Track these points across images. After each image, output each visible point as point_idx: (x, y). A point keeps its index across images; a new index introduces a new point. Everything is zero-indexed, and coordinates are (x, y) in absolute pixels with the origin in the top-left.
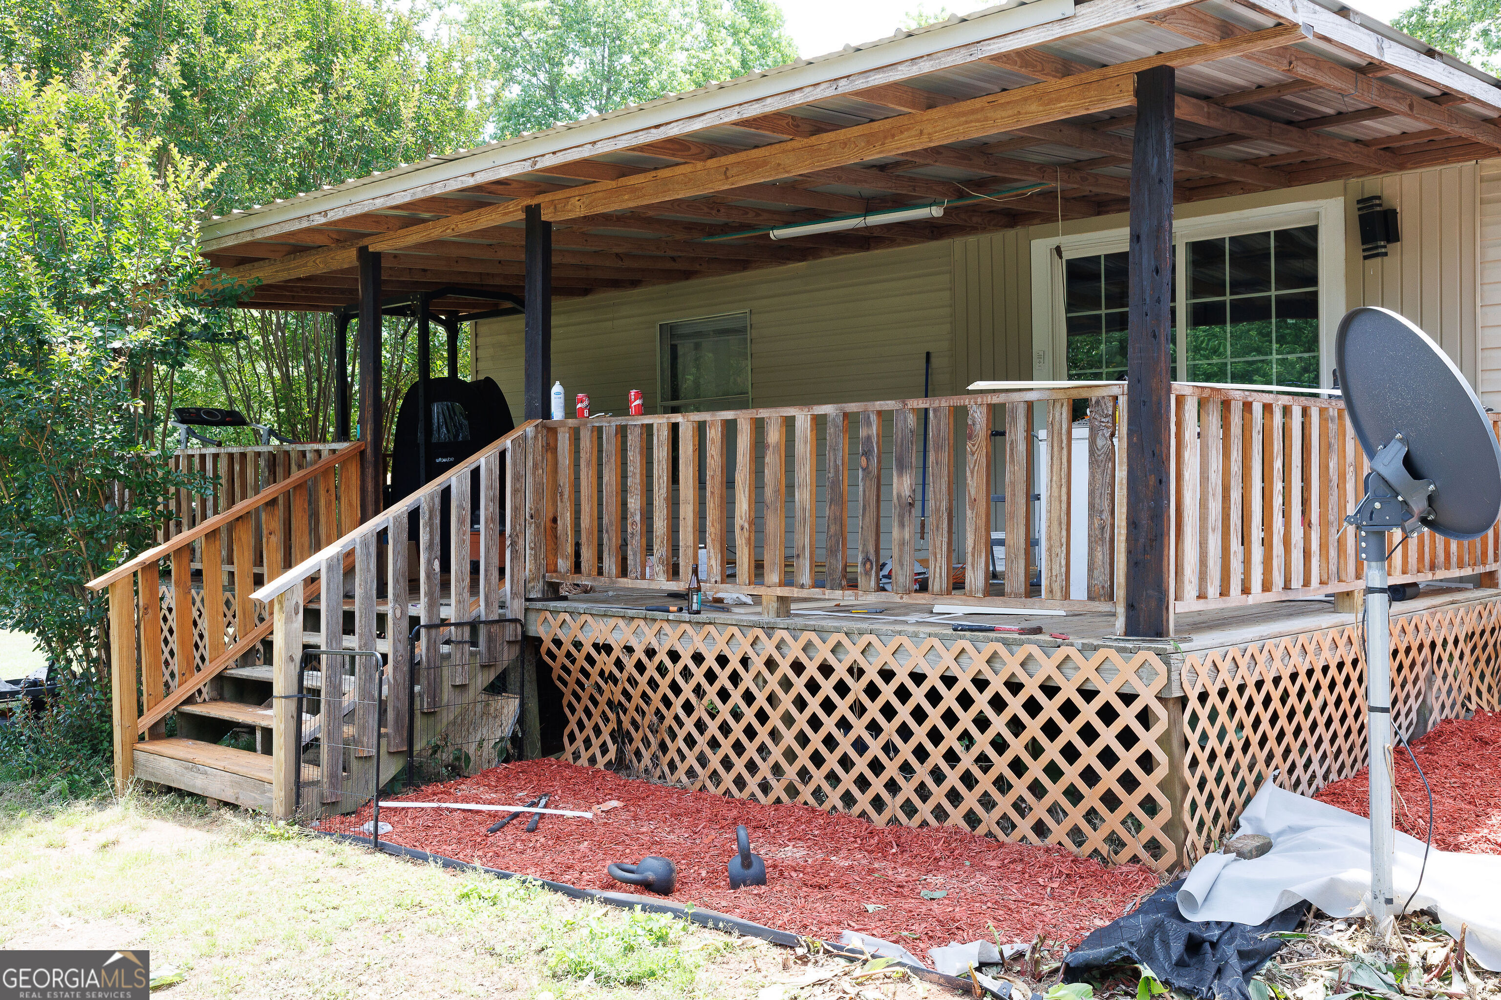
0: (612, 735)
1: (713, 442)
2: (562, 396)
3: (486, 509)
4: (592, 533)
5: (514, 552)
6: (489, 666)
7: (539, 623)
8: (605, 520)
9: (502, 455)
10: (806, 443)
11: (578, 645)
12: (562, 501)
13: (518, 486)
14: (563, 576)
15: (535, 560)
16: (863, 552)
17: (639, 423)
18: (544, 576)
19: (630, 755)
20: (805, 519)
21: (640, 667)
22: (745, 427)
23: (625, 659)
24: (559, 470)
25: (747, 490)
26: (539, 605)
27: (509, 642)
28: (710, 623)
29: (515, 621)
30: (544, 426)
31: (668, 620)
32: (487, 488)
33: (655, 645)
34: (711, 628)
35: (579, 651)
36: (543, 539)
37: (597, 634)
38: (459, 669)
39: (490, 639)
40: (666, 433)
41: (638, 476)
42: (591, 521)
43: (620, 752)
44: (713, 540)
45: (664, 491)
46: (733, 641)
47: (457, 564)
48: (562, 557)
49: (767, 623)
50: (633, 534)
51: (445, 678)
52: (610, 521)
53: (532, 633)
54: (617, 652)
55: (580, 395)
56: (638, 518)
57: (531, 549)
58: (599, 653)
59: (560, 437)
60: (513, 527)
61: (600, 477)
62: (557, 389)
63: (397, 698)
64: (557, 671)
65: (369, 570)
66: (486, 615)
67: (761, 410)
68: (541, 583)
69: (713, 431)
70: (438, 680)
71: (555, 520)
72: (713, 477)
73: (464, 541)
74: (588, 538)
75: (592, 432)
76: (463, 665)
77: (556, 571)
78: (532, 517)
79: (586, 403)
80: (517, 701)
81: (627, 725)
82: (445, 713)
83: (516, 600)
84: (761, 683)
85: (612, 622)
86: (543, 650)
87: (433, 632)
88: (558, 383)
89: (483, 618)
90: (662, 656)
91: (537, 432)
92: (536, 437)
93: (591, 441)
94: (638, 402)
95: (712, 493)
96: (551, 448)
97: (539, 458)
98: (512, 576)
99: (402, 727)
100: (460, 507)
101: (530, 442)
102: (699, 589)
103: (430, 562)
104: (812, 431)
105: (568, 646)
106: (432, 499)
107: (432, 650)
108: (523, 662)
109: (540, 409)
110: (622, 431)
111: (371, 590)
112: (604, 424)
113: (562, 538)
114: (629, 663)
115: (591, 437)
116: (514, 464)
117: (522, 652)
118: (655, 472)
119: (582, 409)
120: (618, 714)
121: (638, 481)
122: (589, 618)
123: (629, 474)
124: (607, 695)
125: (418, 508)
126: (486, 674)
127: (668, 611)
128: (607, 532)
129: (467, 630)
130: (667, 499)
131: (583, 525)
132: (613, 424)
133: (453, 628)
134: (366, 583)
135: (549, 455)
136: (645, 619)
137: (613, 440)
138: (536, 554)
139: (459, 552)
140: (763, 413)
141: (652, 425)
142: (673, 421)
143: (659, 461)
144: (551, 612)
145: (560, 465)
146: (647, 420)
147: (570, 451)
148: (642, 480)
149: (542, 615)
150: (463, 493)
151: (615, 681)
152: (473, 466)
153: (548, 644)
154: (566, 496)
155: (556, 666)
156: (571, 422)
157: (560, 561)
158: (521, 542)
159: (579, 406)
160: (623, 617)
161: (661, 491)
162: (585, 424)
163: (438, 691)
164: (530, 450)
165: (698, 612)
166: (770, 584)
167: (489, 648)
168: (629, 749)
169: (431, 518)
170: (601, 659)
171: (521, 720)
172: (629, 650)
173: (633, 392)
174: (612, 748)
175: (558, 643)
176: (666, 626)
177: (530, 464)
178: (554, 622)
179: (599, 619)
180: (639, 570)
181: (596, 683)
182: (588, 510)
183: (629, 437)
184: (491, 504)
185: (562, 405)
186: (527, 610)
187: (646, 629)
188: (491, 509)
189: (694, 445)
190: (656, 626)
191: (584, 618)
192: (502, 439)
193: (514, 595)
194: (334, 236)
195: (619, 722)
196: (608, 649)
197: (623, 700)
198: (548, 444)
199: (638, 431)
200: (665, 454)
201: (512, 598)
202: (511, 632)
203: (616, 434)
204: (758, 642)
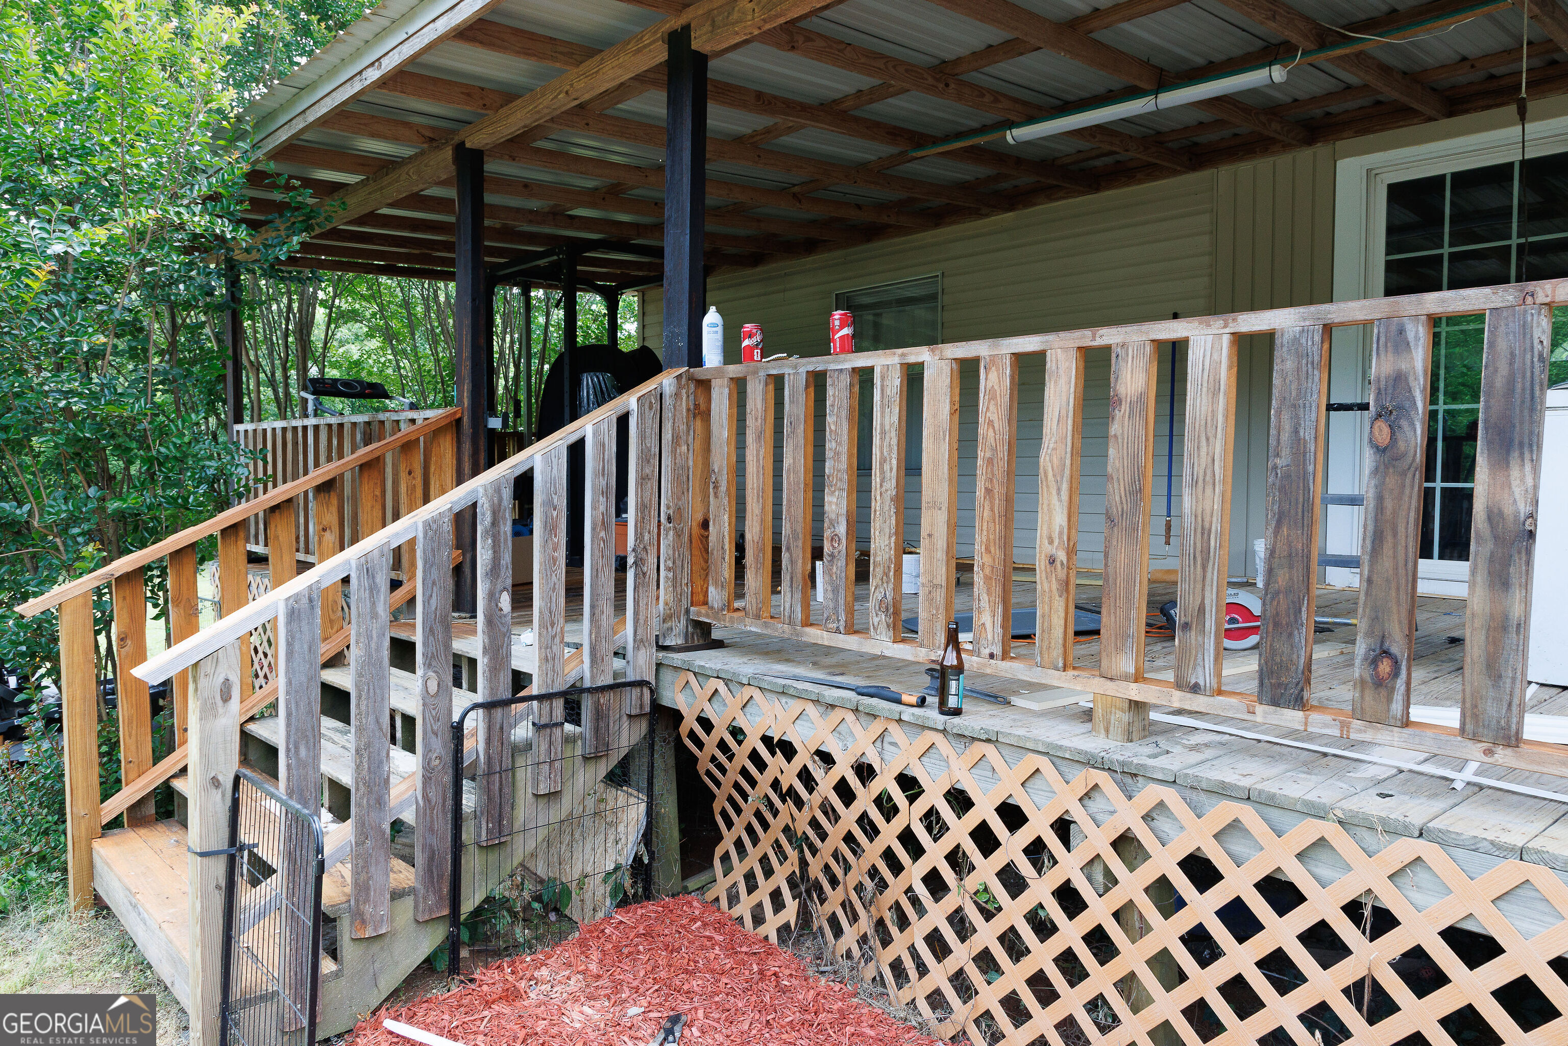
0: (792, 882)
1: (993, 397)
2: (720, 329)
3: (594, 508)
4: (763, 550)
5: (641, 575)
6: (597, 758)
7: (678, 689)
8: (786, 530)
9: (623, 422)
10: (1215, 393)
11: (737, 733)
12: (716, 496)
13: (647, 471)
14: (716, 614)
15: (674, 587)
16: (1369, 634)
17: (848, 366)
18: (687, 611)
19: (820, 918)
20: (1206, 552)
21: (845, 792)
22: (1063, 365)
23: (817, 772)
24: (713, 447)
25: (1065, 487)
26: (677, 658)
27: (630, 716)
28: (988, 741)
29: (641, 684)
30: (691, 378)
31: (899, 721)
32: (596, 475)
33: (872, 758)
34: (990, 750)
35: (740, 743)
36: (687, 553)
37: (770, 721)
38: (546, 767)
39: (599, 715)
40: (897, 382)
41: (844, 458)
42: (763, 531)
43: (804, 915)
44: (987, 579)
45: (891, 485)
46: (1037, 782)
47: (542, 598)
48: (716, 585)
49: (1123, 764)
50: (832, 556)
51: (520, 784)
52: (794, 531)
53: (666, 702)
54: (802, 758)
55: (748, 327)
56: (842, 529)
57: (668, 569)
58: (773, 754)
59: (715, 394)
60: (639, 537)
61: (778, 460)
62: (712, 319)
63: (431, 830)
64: (703, 765)
65: (374, 615)
66: (593, 677)
67: (1104, 331)
68: (683, 621)
69: (993, 375)
70: (506, 790)
71: (705, 525)
72: (990, 461)
73: (555, 560)
74: (756, 558)
75: (766, 384)
76: (551, 762)
77: (705, 603)
78: (669, 519)
79: (758, 338)
80: (643, 807)
81: (815, 870)
82: (519, 840)
83: (642, 651)
84: (1099, 878)
85: (796, 706)
86: (684, 730)
87: (498, 713)
88: (713, 309)
89: (587, 684)
90: (885, 782)
91: (679, 387)
92: (677, 395)
93: (765, 400)
94: (846, 331)
95: (988, 491)
96: (701, 412)
97: (683, 427)
98: (636, 613)
99: (441, 877)
100: (549, 504)
101: (667, 401)
102: (959, 669)
103: (493, 597)
104: (1230, 368)
105: (721, 731)
106: (498, 490)
107: (496, 743)
108: (652, 747)
109: (685, 351)
110: (818, 381)
111: (378, 650)
112: (786, 371)
113: (715, 554)
114: (826, 782)
115: (765, 393)
116: (642, 437)
117: (651, 731)
118: (876, 450)
119: (751, 349)
120: (802, 851)
121: (844, 466)
122: (757, 694)
123: (829, 454)
124: (783, 819)
125: (475, 505)
126: (591, 768)
127: (899, 702)
128: (788, 549)
129: (559, 704)
130: (896, 499)
131: (748, 536)
132: (803, 370)
133: (535, 703)
134: (369, 637)
135: (699, 423)
136: (856, 710)
137: (802, 398)
138: (675, 577)
139: (546, 576)
140: (1108, 336)
141: (871, 370)
142: (912, 359)
143: (883, 433)
144: (695, 674)
145: (714, 439)
146: (862, 360)
147: (730, 416)
148: (850, 465)
149: (682, 678)
150: (553, 482)
151: (799, 803)
152: (573, 438)
153: (689, 723)
154: (723, 488)
155: (703, 757)
156: (734, 370)
157: (712, 590)
158: (652, 560)
159: (746, 343)
160: (816, 702)
161: (887, 485)
162: (755, 372)
163: (507, 808)
164: (668, 414)
165: (957, 712)
166: (1113, 673)
167: (597, 730)
168: (820, 914)
169: (494, 523)
170: (775, 762)
171: (647, 838)
172: (827, 759)
173: (837, 315)
174: (792, 907)
175: (706, 724)
176: (894, 728)
177: (667, 436)
178: (701, 692)
179: (774, 697)
180: (843, 617)
181: (766, 796)
182: (757, 511)
183: (830, 391)
184: (602, 500)
185: (720, 343)
186: (659, 665)
187: (857, 729)
188: (602, 508)
189: (952, 403)
190: (877, 728)
191: (747, 692)
192: (625, 396)
193: (639, 642)
194: (428, 133)
195: (804, 863)
196: (788, 750)
197: (811, 833)
198: (697, 406)
199: (846, 379)
200: (895, 419)
201: (636, 648)
202: (632, 701)
203: (807, 387)
204: (1094, 794)
